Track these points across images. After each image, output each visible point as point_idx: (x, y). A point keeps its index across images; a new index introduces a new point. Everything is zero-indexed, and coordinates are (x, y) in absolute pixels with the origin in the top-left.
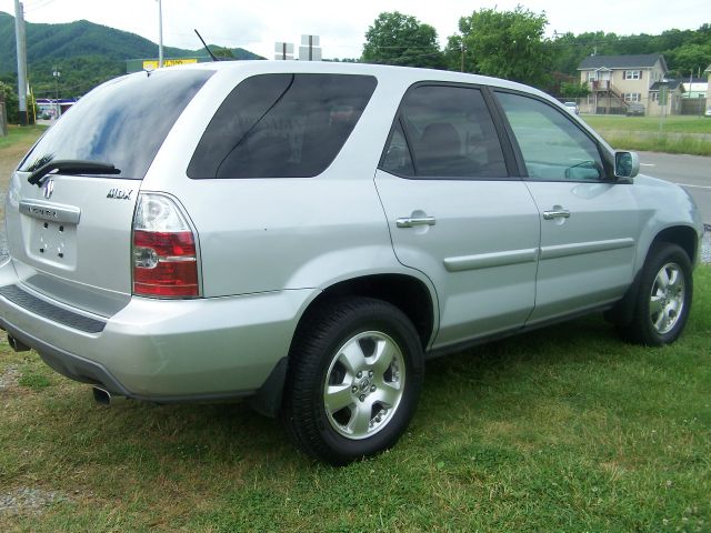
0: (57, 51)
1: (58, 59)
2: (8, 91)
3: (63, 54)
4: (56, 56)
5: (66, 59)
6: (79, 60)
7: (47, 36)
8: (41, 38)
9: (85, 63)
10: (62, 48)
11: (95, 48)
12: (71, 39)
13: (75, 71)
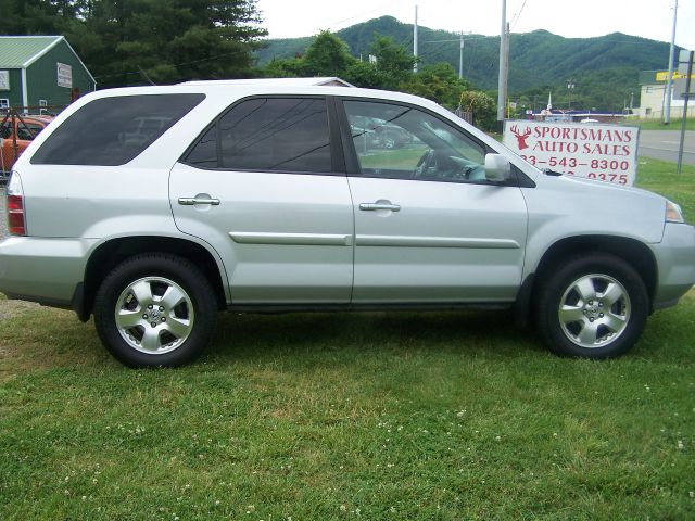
0: (588, 64)
1: (587, 72)
2: (489, 102)
3: (593, 67)
4: (587, 68)
5: (595, 71)
6: (608, 73)
7: (580, 50)
8: (574, 52)
9: (614, 75)
10: (593, 62)
11: (627, 59)
12: (603, 51)
13: (603, 84)
